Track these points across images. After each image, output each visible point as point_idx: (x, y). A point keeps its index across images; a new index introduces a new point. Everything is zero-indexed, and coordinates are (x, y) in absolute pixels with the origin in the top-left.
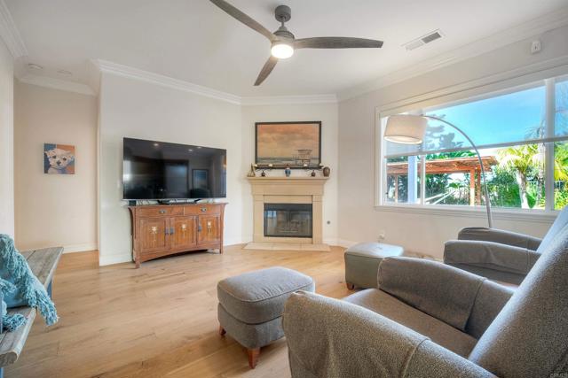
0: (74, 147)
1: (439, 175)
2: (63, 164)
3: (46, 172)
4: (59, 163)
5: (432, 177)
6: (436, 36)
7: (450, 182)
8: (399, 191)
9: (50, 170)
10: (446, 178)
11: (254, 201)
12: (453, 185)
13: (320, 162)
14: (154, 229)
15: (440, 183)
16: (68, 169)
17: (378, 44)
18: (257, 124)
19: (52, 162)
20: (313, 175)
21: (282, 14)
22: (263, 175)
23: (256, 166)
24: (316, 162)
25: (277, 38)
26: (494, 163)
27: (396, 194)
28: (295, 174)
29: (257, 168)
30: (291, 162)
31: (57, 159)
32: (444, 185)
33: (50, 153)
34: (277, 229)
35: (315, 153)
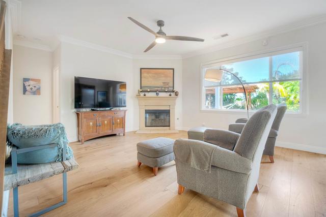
0: (40, 80)
1: (231, 94)
2: (34, 89)
3: (24, 93)
4: (31, 89)
5: (227, 95)
6: (227, 35)
7: (236, 97)
8: (211, 102)
9: (27, 93)
10: (234, 95)
11: (140, 108)
12: (238, 99)
13: (174, 89)
14: (91, 124)
15: (231, 98)
16: (37, 92)
17: (202, 40)
18: (141, 69)
19: (28, 88)
20: (170, 95)
21: (160, 23)
22: (145, 95)
23: (141, 90)
24: (172, 89)
25: (158, 35)
26: (257, 88)
27: (210, 104)
28: (161, 94)
29: (141, 92)
30: (159, 89)
31: (31, 87)
32: (233, 99)
33: (27, 84)
34: (151, 123)
35: (171, 85)
